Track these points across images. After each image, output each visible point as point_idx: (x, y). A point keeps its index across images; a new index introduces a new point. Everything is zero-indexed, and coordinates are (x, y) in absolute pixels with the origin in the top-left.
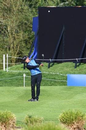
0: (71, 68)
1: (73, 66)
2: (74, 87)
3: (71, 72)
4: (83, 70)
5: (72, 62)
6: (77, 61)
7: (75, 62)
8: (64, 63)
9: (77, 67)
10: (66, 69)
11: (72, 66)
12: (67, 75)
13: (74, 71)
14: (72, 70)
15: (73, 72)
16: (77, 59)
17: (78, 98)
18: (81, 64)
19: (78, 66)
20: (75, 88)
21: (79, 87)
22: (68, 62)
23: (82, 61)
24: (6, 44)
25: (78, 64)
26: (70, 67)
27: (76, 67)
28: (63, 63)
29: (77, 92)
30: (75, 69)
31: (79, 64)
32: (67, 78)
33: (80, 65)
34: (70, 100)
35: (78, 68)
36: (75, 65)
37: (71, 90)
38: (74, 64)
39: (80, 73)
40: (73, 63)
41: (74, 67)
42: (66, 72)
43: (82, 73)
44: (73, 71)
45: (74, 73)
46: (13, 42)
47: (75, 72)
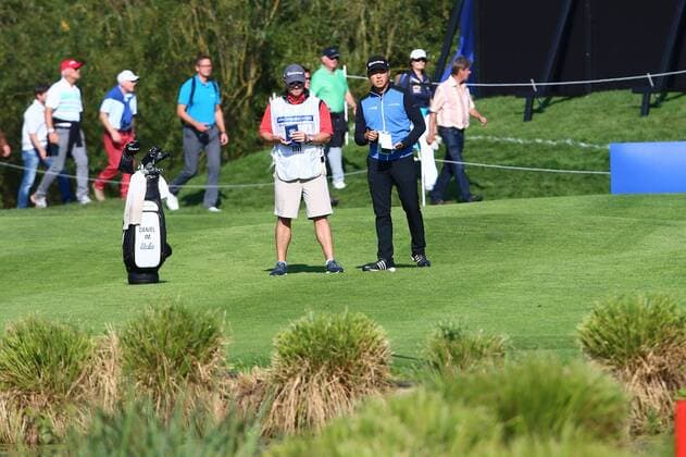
0: (625, 118)
1: (636, 107)
2: (642, 198)
3: (626, 132)
4: (676, 123)
5: (630, 90)
6: (652, 84)
7: (639, 87)
8: (595, 94)
9: (652, 110)
10: (603, 122)
11: (626, 105)
12: (608, 147)
13: (638, 129)
14: (630, 126)
15: (634, 133)
16: (649, 76)
17: (662, 243)
18: (670, 95)
19: (656, 105)
20: (643, 202)
21: (663, 196)
22: (611, 92)
23: (670, 85)
24: (334, 22)
25: (654, 98)
26: (621, 113)
27: (646, 108)
28: (587, 97)
29: (654, 217)
30: (645, 119)
31: (658, 95)
32: (608, 159)
33: (662, 99)
34: (625, 254)
35: (655, 116)
36: (640, 104)
37: (630, 210)
38: (639, 98)
39: (664, 137)
40: (634, 92)
41: (639, 111)
42: (603, 135)
43: (675, 135)
44: (633, 129)
45: (641, 139)
46: (366, 12)
47: (644, 131)
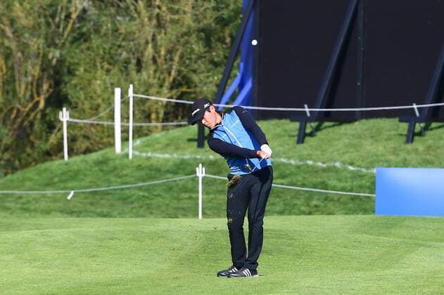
0: (391, 144)
1: (401, 135)
2: (404, 220)
3: (392, 157)
4: (439, 151)
5: (397, 119)
6: (418, 114)
7: (406, 116)
8: (364, 121)
9: (416, 138)
10: (369, 147)
11: (393, 132)
12: (375, 171)
13: (403, 155)
14: (395, 152)
15: (399, 159)
16: (415, 106)
17: (422, 262)
18: (434, 125)
19: (420, 134)
20: (407, 223)
21: (424, 219)
22: (379, 120)
23: (434, 116)
24: (124, 43)
25: (419, 127)
26: (387, 140)
27: (411, 136)
28: (357, 123)
29: (416, 238)
30: (409, 146)
31: (423, 125)
32: (374, 183)
33: (426, 129)
34: (387, 272)
35: (419, 144)
36: (405, 133)
37: (393, 231)
38: (404, 127)
39: (427, 163)
40: (401, 121)
41: (405, 138)
42: (371, 159)
43: (437, 163)
44: (397, 155)
45: (405, 164)
46: (154, 35)
47: (408, 157)
